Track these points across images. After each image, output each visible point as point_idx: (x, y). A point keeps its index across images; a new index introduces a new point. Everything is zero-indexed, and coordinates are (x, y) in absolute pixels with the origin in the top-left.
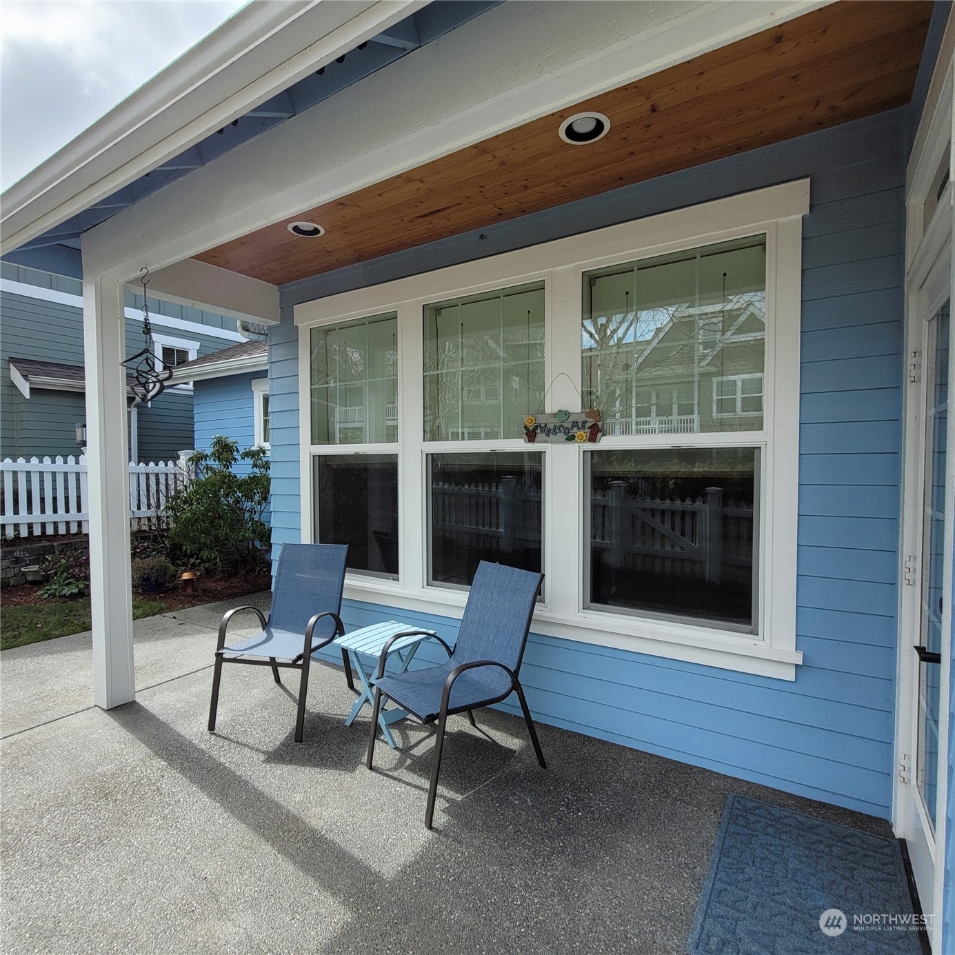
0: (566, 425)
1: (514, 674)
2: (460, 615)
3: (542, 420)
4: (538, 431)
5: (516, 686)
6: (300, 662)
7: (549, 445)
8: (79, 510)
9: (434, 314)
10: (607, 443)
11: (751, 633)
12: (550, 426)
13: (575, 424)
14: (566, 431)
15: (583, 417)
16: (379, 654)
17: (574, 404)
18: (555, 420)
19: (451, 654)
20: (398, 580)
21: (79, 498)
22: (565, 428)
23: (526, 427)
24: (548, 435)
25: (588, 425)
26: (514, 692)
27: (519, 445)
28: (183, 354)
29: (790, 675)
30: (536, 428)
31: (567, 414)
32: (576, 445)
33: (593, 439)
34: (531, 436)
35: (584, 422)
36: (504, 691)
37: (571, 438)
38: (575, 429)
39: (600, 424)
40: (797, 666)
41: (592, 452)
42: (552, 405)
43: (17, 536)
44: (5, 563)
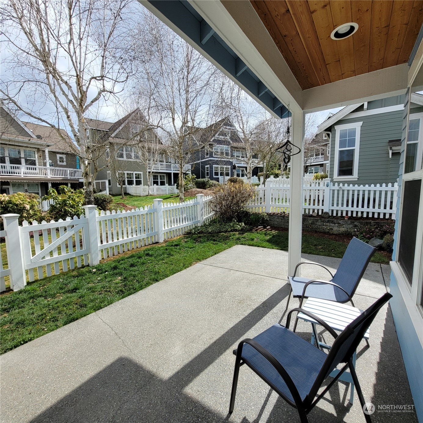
43: (362, 217)
44: (351, 226)
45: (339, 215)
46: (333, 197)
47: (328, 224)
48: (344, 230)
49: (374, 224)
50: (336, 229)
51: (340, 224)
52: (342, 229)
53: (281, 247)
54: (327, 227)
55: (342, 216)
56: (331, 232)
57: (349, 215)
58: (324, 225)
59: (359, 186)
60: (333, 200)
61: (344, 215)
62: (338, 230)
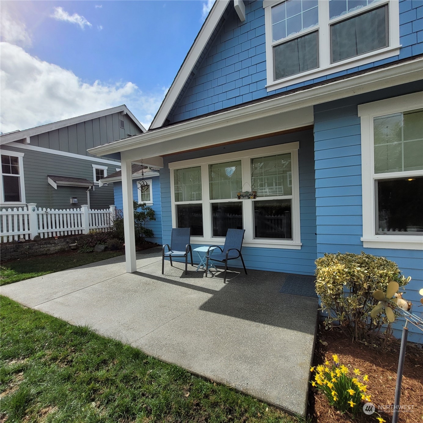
0: (248, 195)
1: (240, 252)
2: (223, 244)
3: (242, 194)
4: (241, 196)
5: (240, 255)
6: (185, 256)
7: (244, 200)
8: (81, 226)
9: (211, 166)
10: (258, 199)
11: (292, 240)
12: (244, 195)
13: (250, 195)
14: (248, 196)
15: (252, 193)
16: (207, 251)
17: (250, 190)
18: (245, 194)
19: (222, 251)
20: (203, 237)
21: (81, 222)
22: (247, 195)
23: (238, 196)
24: (243, 197)
25: (253, 195)
26: (240, 257)
27: (236, 200)
28: (102, 171)
29: (300, 248)
30: (240, 196)
31: (248, 192)
32: (250, 200)
33: (254, 198)
34: (239, 198)
35: (252, 194)
36: (238, 256)
37: (249, 198)
38: (250, 196)
39: (256, 195)
40: (301, 246)
41: (254, 201)
42: (244, 190)
43: (64, 235)
44: (64, 243)
45: (50, 236)
46: (39, 222)
47: (45, 246)
48: (59, 248)
49: (79, 238)
50: (53, 248)
51: (56, 243)
52: (58, 247)
53: (52, 270)
54: (44, 248)
55: (53, 237)
56: (48, 253)
57: (58, 235)
58: (41, 248)
59: (55, 210)
60: (39, 225)
61: (54, 235)
62: (55, 249)
